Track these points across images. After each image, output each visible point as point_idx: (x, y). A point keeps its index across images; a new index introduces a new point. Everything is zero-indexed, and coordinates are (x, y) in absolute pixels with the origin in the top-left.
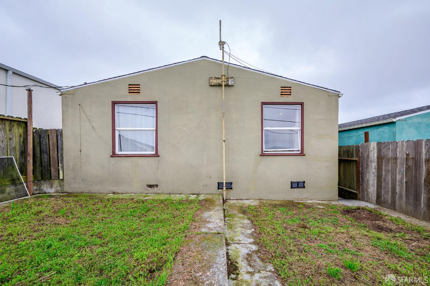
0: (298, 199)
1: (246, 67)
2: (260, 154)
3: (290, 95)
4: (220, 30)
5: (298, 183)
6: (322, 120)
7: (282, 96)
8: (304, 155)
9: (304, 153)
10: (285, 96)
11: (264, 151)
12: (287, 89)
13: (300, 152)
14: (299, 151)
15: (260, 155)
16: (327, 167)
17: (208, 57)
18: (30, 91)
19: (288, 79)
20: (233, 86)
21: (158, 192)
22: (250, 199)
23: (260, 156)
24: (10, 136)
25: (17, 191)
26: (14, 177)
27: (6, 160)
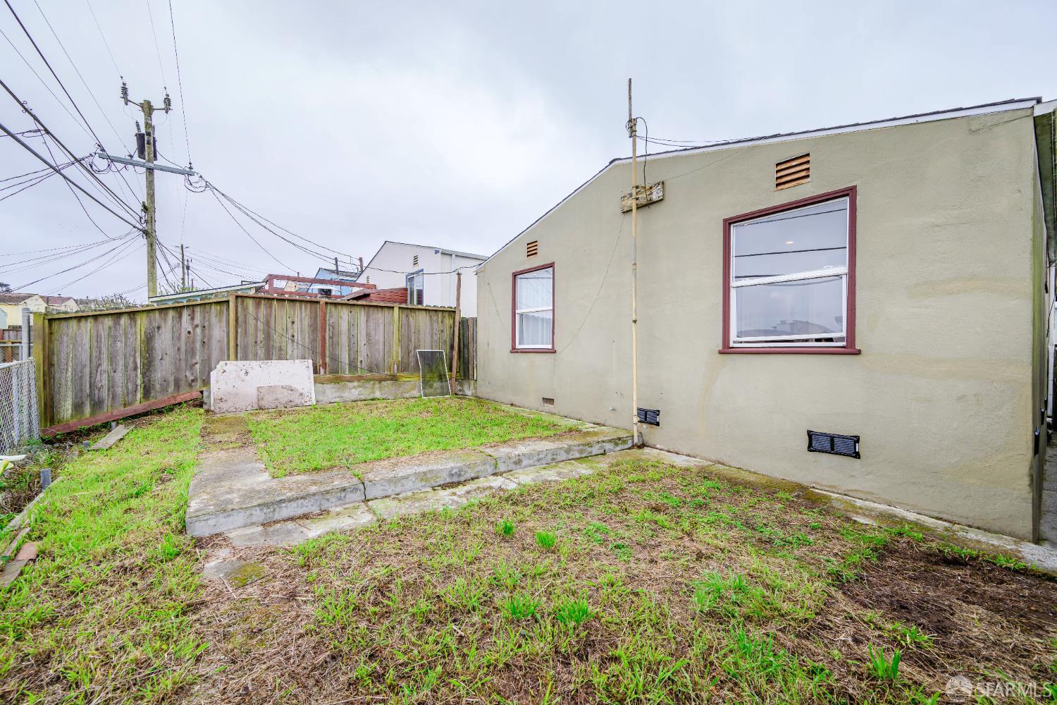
0: (834, 487)
1: (688, 148)
2: (721, 348)
3: (808, 176)
4: (630, 98)
5: (832, 438)
6: (938, 226)
7: (780, 187)
8: (859, 353)
9: (858, 347)
10: (787, 186)
11: (734, 342)
12: (794, 163)
13: (844, 344)
14: (841, 339)
15: (721, 353)
16: (961, 398)
17: (620, 159)
18: (459, 274)
19: (797, 134)
20: (662, 200)
21: (554, 411)
22: (697, 455)
23: (720, 355)
24: (442, 328)
25: (442, 387)
26: (442, 373)
27: (438, 354)
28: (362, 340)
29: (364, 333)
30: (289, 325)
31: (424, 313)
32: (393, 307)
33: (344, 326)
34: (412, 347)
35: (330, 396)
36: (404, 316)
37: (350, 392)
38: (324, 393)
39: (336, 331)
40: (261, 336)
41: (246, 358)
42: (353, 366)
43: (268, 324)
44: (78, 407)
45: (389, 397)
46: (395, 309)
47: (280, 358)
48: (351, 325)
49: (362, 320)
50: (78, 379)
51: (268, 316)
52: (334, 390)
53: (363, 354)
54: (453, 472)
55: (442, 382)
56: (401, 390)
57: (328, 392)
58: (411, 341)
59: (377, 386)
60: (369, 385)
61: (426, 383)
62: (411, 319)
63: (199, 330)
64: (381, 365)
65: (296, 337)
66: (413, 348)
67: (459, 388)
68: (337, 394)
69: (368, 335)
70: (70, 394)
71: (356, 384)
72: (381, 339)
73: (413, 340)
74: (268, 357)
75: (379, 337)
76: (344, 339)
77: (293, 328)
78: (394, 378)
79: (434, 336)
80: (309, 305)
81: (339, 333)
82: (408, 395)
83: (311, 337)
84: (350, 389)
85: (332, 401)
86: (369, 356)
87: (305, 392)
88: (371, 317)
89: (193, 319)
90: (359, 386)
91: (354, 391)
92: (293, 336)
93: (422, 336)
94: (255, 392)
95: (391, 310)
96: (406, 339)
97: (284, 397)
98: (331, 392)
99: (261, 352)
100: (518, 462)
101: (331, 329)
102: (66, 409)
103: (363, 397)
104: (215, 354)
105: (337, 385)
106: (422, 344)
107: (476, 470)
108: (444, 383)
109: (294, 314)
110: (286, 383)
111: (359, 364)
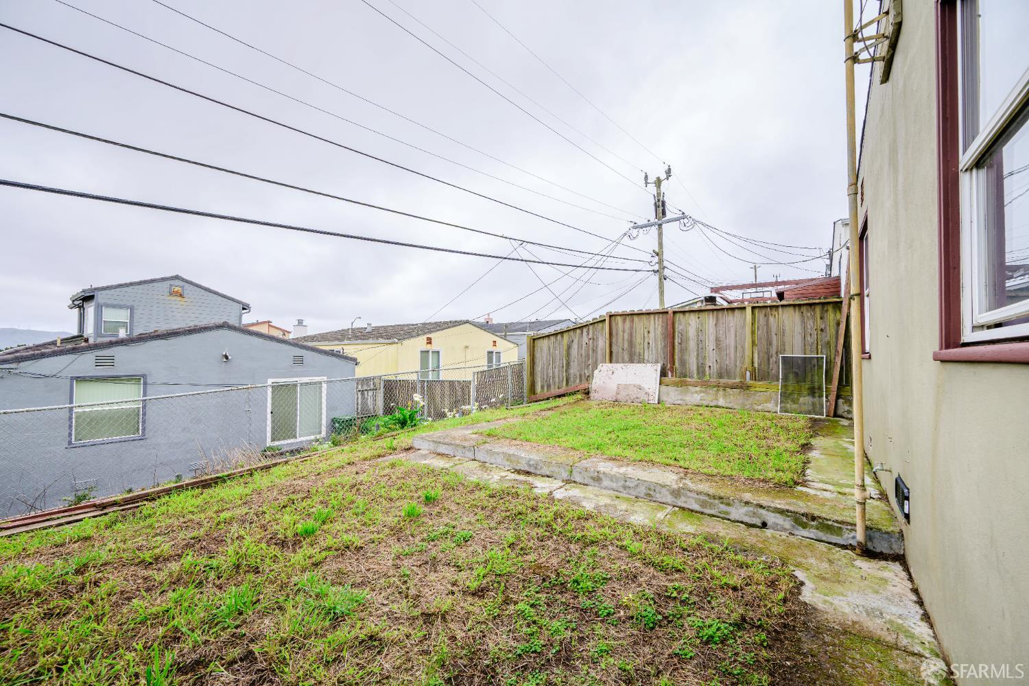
24: (823, 327)
25: (813, 404)
26: (816, 385)
27: (816, 360)
28: (711, 345)
29: (712, 338)
30: (646, 334)
31: (791, 310)
32: (745, 308)
33: (692, 332)
34: (773, 351)
35: (673, 398)
36: (762, 316)
37: (692, 397)
38: (668, 394)
39: (684, 338)
40: (626, 345)
41: (617, 362)
42: (701, 371)
43: (631, 335)
44: (542, 387)
45: (735, 407)
46: (747, 308)
47: (639, 362)
48: (700, 331)
49: (711, 324)
50: (542, 372)
51: (631, 328)
52: (676, 393)
53: (711, 359)
54: (531, 463)
55: (814, 396)
56: (751, 401)
57: (672, 394)
58: (771, 344)
59: (721, 393)
60: (712, 391)
61: (785, 396)
62: (771, 319)
63: (591, 341)
64: (733, 371)
65: (651, 344)
66: (774, 353)
67: (846, 408)
68: (680, 397)
69: (717, 340)
70: (540, 382)
71: (698, 389)
72: (733, 344)
73: (774, 342)
74: (631, 361)
75: (730, 341)
76: (692, 345)
77: (648, 337)
78: (743, 387)
79: (808, 338)
80: (661, 316)
81: (687, 339)
82: (760, 408)
83: (663, 344)
84: (692, 393)
85: (676, 402)
86: (718, 361)
87: (650, 392)
88: (721, 321)
89: (588, 334)
90: (701, 392)
91: (695, 396)
92: (649, 343)
93: (787, 339)
94: (614, 387)
95: (744, 312)
96: (764, 342)
97: (634, 393)
98: (673, 395)
99: (626, 358)
100: (597, 479)
101: (680, 335)
102: (538, 389)
103: (705, 403)
104: (600, 357)
105: (680, 388)
106: (787, 348)
107: (551, 469)
108: (816, 400)
109: (650, 325)
110: (638, 382)
111: (707, 369)
